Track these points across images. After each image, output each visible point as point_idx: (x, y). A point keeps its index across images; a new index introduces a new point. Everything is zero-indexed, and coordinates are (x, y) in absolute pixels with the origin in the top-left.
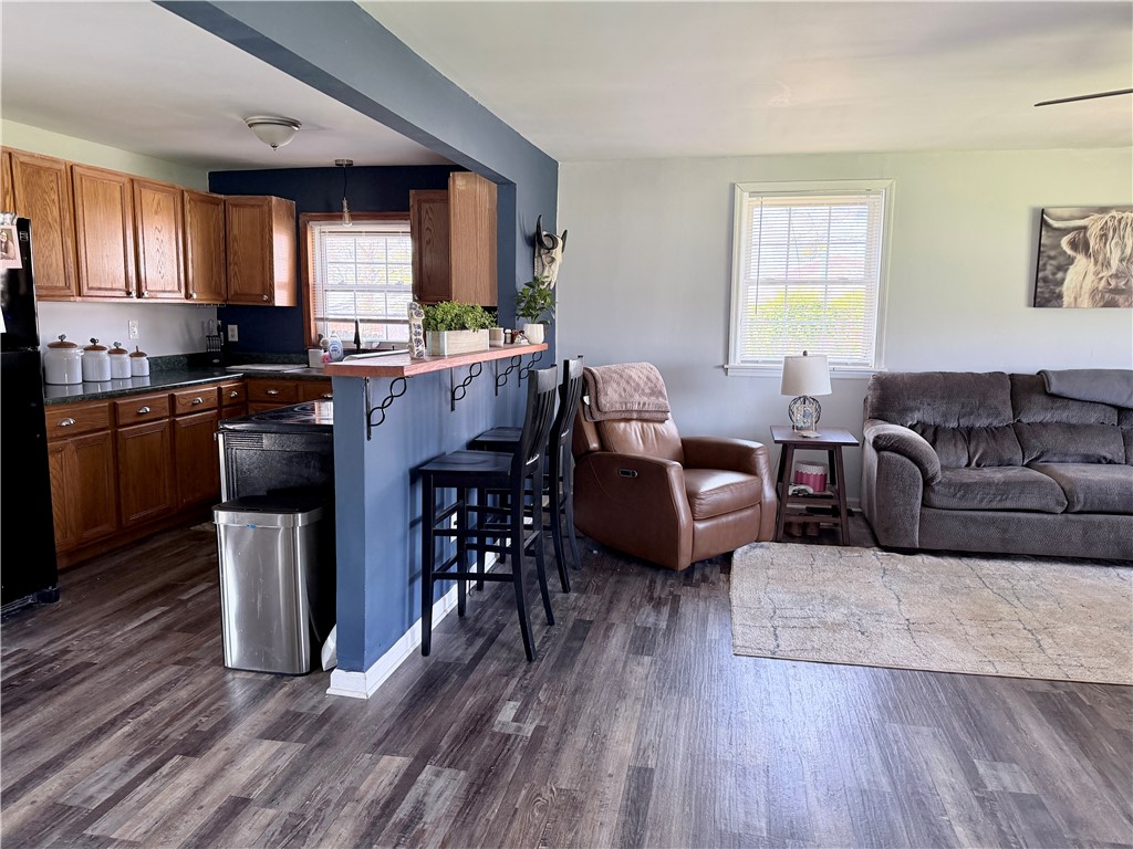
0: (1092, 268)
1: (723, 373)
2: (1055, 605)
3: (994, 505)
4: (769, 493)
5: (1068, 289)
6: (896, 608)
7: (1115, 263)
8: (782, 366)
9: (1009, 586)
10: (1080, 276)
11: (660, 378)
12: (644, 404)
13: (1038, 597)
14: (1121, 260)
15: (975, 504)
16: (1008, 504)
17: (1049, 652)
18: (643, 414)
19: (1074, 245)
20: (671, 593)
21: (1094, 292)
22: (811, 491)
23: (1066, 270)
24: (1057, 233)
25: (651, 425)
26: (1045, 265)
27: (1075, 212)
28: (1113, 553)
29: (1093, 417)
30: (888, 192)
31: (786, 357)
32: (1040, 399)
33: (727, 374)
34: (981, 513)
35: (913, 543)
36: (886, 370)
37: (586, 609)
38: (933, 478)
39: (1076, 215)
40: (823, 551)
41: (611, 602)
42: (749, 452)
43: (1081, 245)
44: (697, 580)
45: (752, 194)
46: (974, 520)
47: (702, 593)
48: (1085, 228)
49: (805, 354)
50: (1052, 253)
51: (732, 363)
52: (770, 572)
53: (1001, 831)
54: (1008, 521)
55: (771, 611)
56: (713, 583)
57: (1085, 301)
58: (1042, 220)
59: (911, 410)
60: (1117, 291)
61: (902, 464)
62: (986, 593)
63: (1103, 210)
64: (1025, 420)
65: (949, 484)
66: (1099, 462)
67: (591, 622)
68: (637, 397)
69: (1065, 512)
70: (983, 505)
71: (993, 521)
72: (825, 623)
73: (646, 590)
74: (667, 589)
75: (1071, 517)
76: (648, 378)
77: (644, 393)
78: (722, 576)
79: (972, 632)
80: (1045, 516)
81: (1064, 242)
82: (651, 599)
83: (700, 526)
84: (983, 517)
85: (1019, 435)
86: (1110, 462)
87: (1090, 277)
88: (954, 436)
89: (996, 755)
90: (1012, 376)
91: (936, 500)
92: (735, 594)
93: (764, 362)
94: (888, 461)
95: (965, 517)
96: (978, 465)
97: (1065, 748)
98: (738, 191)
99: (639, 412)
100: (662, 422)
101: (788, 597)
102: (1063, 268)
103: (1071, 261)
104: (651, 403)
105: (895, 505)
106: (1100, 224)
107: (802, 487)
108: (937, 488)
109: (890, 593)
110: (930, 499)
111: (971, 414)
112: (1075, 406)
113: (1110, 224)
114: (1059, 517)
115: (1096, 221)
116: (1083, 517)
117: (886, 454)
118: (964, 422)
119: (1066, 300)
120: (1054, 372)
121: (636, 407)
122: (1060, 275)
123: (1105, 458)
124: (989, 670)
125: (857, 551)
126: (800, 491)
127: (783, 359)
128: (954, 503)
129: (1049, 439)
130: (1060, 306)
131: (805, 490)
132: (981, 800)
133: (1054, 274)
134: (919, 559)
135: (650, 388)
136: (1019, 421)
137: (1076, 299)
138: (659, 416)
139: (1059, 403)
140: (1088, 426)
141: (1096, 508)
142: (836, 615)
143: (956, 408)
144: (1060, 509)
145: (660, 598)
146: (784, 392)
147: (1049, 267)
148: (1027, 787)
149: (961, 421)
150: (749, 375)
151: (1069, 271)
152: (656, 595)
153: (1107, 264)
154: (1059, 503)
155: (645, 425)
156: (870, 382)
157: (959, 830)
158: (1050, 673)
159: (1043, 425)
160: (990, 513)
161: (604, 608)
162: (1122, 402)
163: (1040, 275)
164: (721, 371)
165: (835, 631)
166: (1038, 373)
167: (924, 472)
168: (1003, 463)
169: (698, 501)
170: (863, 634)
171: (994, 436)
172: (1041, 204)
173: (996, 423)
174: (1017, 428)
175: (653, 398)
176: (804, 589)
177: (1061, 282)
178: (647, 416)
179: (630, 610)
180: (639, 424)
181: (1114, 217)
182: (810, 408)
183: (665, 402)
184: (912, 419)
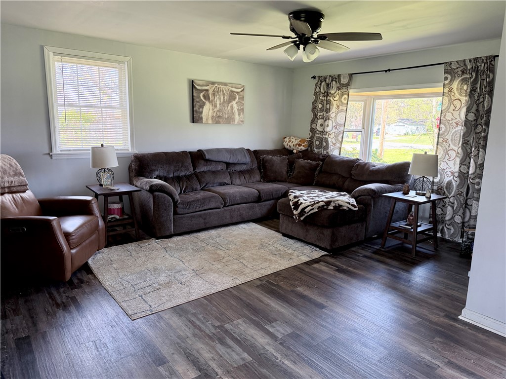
0: (211, 107)
1: (49, 158)
2: (235, 246)
3: (201, 209)
4: (101, 223)
5: (204, 115)
6: (184, 266)
7: (218, 105)
8: (91, 152)
9: (214, 242)
10: (207, 111)
11: (18, 164)
12: (12, 182)
13: (228, 244)
14: (220, 105)
15: (194, 210)
16: (205, 208)
17: (249, 266)
18: (12, 189)
19: (204, 97)
20: (68, 297)
21: (213, 117)
22: (118, 217)
23: (203, 108)
24: (199, 91)
25: (18, 195)
26: (195, 105)
27: (204, 83)
28: (239, 220)
29: (219, 168)
30: (129, 62)
31: (93, 148)
32: (202, 162)
33: (52, 158)
34: (196, 213)
35: (171, 232)
36: (137, 152)
37: (17, 329)
38: (177, 201)
39: (205, 84)
40: (131, 246)
41: (32, 318)
42: (87, 203)
43: (207, 97)
44: (78, 283)
45: (55, 53)
46: (194, 217)
47: (86, 291)
48: (207, 90)
49: (102, 145)
50: (198, 100)
51: (54, 152)
52: (114, 266)
53: (298, 355)
54: (206, 214)
55: (132, 288)
56: (88, 282)
57: (210, 122)
58: (192, 85)
59: (154, 170)
60: (219, 117)
61: (164, 197)
62: (209, 247)
63: (213, 83)
64: (198, 171)
65: (183, 203)
66: (224, 185)
67: (28, 337)
68: (6, 179)
69: (224, 207)
70: (197, 210)
71: (200, 216)
72: (161, 285)
73: (50, 301)
74: (64, 296)
75: (226, 208)
76: (11, 165)
77: (10, 175)
78: (90, 276)
79: (219, 267)
80: (218, 210)
81: (201, 95)
82: (58, 306)
83: (73, 251)
84: (197, 215)
85: (197, 177)
86: (227, 184)
87: (211, 111)
88: (173, 180)
89: (270, 321)
90: (190, 152)
91: (179, 211)
92: (105, 284)
93: (74, 150)
94: (158, 197)
95: (191, 216)
96: (184, 192)
97: (284, 306)
98: (46, 51)
99: (8, 187)
100: (24, 192)
101: (133, 277)
102: (202, 106)
103: (204, 104)
104: (16, 180)
105: (163, 217)
106: (212, 89)
107: (113, 216)
108: (179, 206)
109: (175, 259)
110: (176, 211)
111: (178, 170)
112: (214, 164)
113: (215, 89)
114: (222, 209)
115: (211, 87)
116: (229, 208)
117: (156, 193)
118: (176, 174)
119: (204, 120)
120: (205, 150)
121: (7, 185)
122: (201, 109)
123: (226, 183)
124: (238, 282)
125: (147, 242)
126: (112, 218)
127: (90, 148)
128: (186, 211)
129: (208, 178)
130: (202, 123)
131: (114, 217)
132: (281, 344)
133: (199, 109)
134: (175, 239)
135: (13, 171)
136: (196, 171)
137: (207, 120)
138: (22, 188)
139: (209, 163)
140: (219, 171)
141: (233, 203)
142: (163, 278)
143: (172, 168)
144: (222, 206)
145: (63, 303)
146: (94, 166)
147: (197, 106)
148: (289, 330)
149: (175, 174)
150: (65, 158)
151: (204, 108)
152: (59, 301)
153: (216, 106)
154: (222, 204)
155: (14, 195)
156: (133, 159)
157: (286, 362)
158: (256, 275)
159: (204, 172)
160: (199, 213)
161: (30, 324)
162: (228, 160)
163: (194, 109)
164: (48, 157)
165: (169, 288)
166: (198, 151)
167: (173, 199)
168: (194, 190)
169: (71, 238)
170: (181, 284)
171: (189, 180)
172: (192, 78)
173: (188, 173)
174: (195, 174)
175: (16, 178)
176: (137, 270)
177: (202, 113)
178: (15, 189)
179: (50, 318)
180: (10, 195)
181: (216, 87)
182: (108, 174)
183: (23, 179)
184: (155, 175)
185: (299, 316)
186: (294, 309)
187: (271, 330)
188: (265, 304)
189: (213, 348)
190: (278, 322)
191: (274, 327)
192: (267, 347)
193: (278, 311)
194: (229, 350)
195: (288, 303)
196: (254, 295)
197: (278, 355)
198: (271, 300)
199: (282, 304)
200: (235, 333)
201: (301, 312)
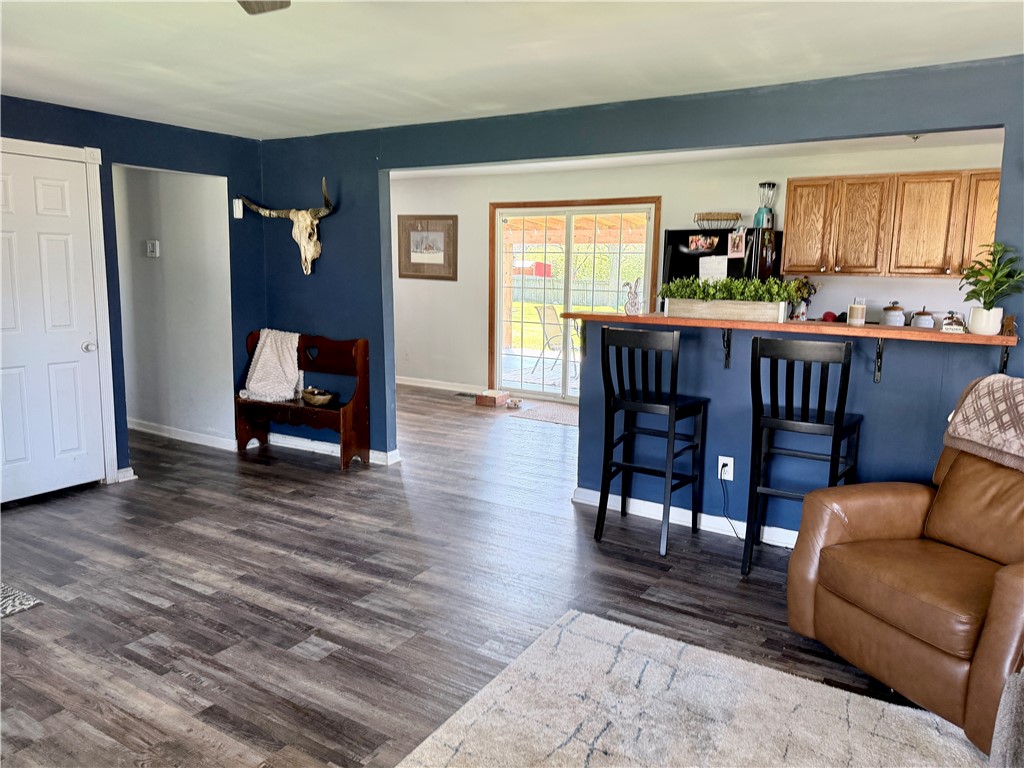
53: (284, 619)
157: (302, 608)
185: (271, 679)
186: (281, 693)
187: (330, 644)
188: (349, 690)
189: (414, 604)
190: (318, 659)
191: (324, 649)
192: (333, 619)
193: (319, 681)
194: (390, 606)
195: (294, 706)
196: (383, 708)
197: (314, 613)
198: (339, 706)
199: (310, 699)
200: (392, 628)
201: (265, 691)
